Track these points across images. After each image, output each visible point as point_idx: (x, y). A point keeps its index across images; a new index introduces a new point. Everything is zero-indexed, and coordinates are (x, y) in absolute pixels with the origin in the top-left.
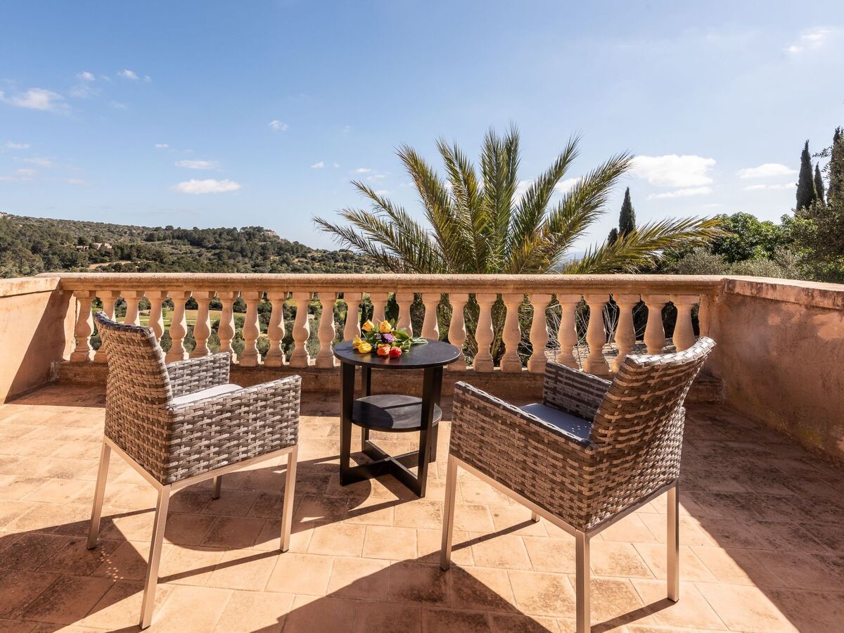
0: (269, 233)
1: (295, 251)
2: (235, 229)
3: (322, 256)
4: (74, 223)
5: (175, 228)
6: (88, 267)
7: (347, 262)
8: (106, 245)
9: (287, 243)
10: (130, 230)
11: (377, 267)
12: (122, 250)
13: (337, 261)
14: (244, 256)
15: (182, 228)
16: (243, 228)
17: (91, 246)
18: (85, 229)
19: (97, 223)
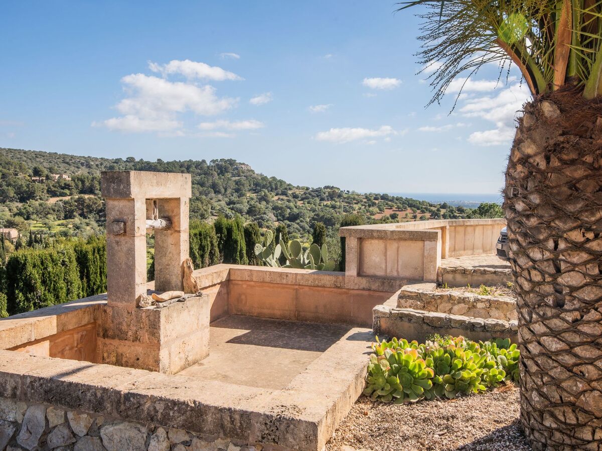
0: (243, 166)
1: (274, 187)
2: (204, 161)
3: (305, 193)
4: (25, 153)
5: (137, 160)
6: (47, 200)
7: (334, 200)
8: (65, 176)
9: (264, 178)
10: (87, 163)
11: (369, 206)
12: (83, 182)
13: (322, 199)
14: (217, 192)
15: (145, 160)
16: (213, 161)
17: (48, 177)
18: (38, 159)
19: (50, 154)
